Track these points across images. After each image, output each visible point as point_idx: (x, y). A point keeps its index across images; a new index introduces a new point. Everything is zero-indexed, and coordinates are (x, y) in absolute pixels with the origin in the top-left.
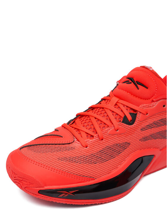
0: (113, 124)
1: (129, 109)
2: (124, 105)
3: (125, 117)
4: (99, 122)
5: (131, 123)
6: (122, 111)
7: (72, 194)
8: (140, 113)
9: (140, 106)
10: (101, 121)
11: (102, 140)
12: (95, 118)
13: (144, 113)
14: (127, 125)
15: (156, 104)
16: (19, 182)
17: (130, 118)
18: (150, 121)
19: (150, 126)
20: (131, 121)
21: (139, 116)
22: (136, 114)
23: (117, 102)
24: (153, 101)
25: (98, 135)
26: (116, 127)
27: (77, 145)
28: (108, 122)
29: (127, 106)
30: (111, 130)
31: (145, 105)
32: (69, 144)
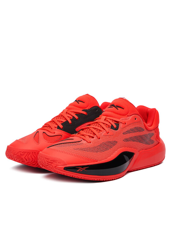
0: (105, 129)
1: (113, 121)
2: (110, 119)
3: (112, 125)
4: (96, 130)
5: (116, 129)
6: (109, 122)
7: (85, 169)
8: (121, 123)
9: (121, 119)
10: (97, 129)
11: (99, 139)
12: (93, 128)
13: (124, 123)
14: (114, 130)
15: (130, 118)
16: (51, 164)
17: (115, 126)
18: (128, 128)
19: (128, 132)
20: (116, 128)
21: (121, 125)
22: (119, 124)
23: (106, 118)
24: (128, 116)
25: (97, 136)
26: (107, 131)
27: (84, 142)
28: (101, 129)
29: (112, 120)
30: (104, 133)
31: (123, 118)
32: (79, 142)
